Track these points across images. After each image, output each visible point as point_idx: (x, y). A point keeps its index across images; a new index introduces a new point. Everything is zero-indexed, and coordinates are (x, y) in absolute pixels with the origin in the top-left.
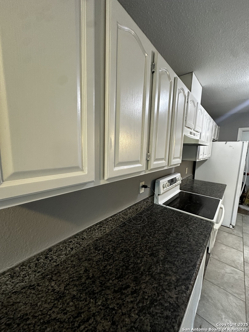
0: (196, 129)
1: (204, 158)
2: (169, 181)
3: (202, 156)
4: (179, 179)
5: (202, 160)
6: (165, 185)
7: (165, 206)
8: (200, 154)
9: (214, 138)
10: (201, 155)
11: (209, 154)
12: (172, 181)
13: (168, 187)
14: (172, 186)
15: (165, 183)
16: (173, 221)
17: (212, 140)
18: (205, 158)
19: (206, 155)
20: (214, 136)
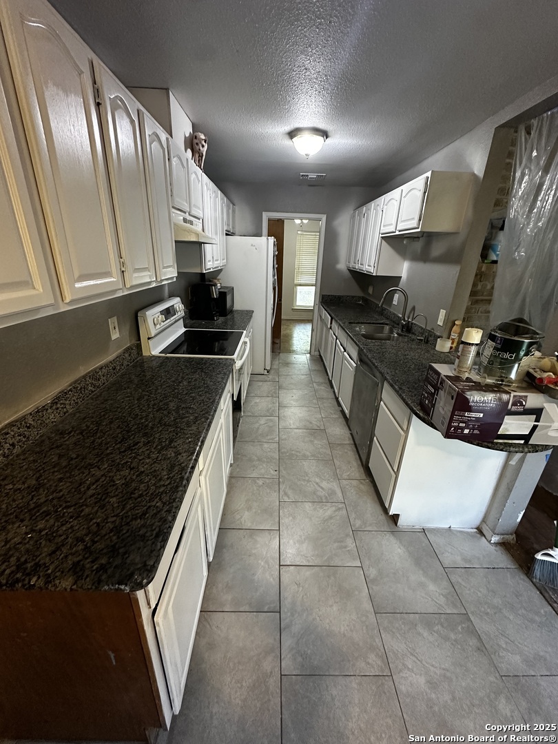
0: (193, 213)
1: (215, 268)
2: (162, 312)
3: (211, 263)
4: (179, 308)
5: (212, 270)
6: (157, 320)
7: (163, 355)
8: (207, 259)
9: (229, 230)
10: (209, 261)
11: (223, 259)
12: (168, 313)
13: (163, 324)
14: (169, 320)
15: (156, 316)
16: (181, 369)
17: (225, 232)
18: (218, 267)
19: (217, 260)
20: (228, 225)
